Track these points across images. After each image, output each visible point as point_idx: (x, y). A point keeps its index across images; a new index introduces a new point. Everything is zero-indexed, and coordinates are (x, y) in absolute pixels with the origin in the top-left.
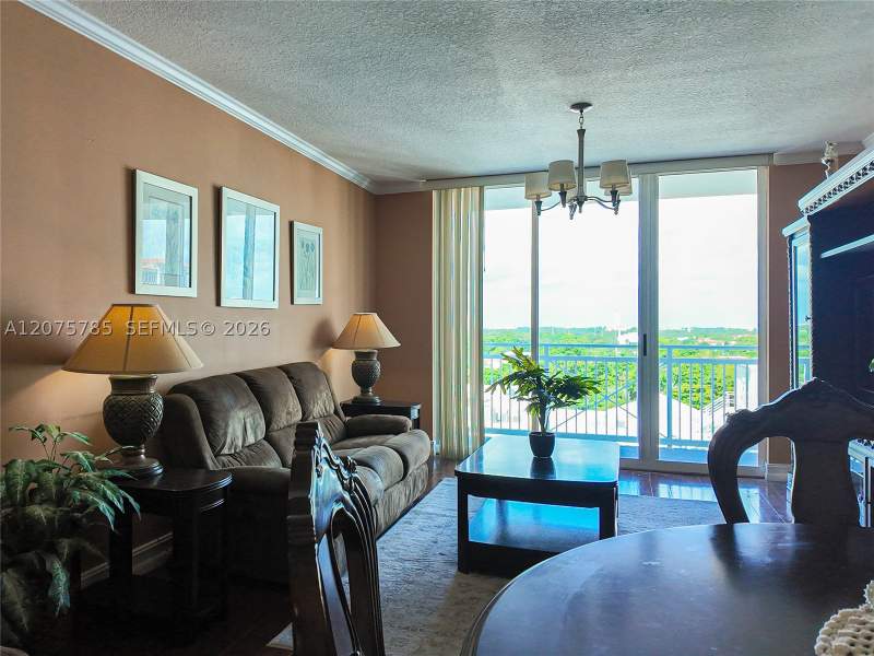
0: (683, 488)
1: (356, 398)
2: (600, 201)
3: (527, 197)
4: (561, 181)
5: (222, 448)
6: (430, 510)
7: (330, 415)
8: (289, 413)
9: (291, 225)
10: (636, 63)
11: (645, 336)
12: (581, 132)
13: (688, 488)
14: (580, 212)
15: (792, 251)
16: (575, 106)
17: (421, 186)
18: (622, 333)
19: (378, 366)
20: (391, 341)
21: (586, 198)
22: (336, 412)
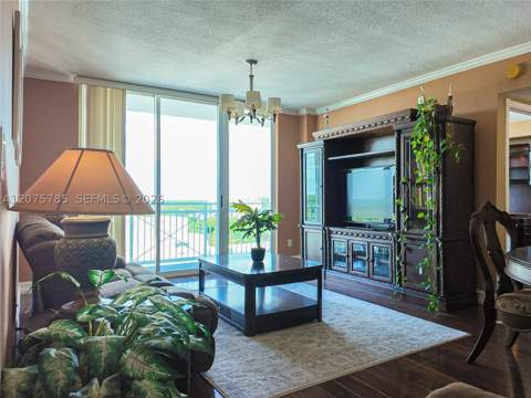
11: (222, 196)
12: (252, 77)
15: (304, 156)
16: (248, 61)
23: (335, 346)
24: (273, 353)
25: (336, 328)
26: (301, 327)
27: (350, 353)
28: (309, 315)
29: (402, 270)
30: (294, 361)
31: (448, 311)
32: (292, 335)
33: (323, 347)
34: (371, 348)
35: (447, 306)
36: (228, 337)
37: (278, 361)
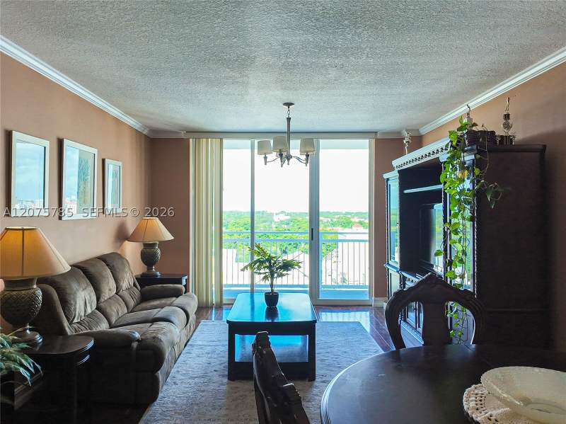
0: (333, 314)
1: (143, 274)
2: (298, 159)
4: (281, 148)
5: (74, 318)
6: (200, 343)
7: (131, 287)
8: (110, 290)
9: (103, 161)
10: (323, 88)
11: (312, 229)
12: (289, 119)
13: (336, 313)
14: (288, 164)
15: (388, 187)
16: (285, 104)
17: (183, 135)
18: (277, 214)
19: (159, 251)
20: (168, 236)
21: (291, 157)
22: (135, 285)
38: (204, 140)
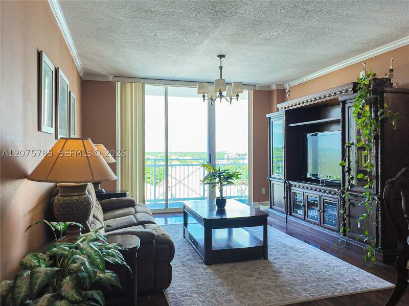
3: (199, 93)
9: (70, 93)
11: (210, 155)
12: (221, 68)
15: (271, 123)
16: (218, 56)
17: (111, 79)
23: (269, 283)
24: (218, 281)
25: (276, 266)
26: (249, 262)
27: (278, 290)
28: (259, 253)
29: (347, 222)
30: (232, 290)
31: (384, 262)
32: (239, 269)
33: (259, 281)
34: (297, 288)
35: (384, 257)
36: (193, 264)
37: (220, 288)
38: (129, 84)
